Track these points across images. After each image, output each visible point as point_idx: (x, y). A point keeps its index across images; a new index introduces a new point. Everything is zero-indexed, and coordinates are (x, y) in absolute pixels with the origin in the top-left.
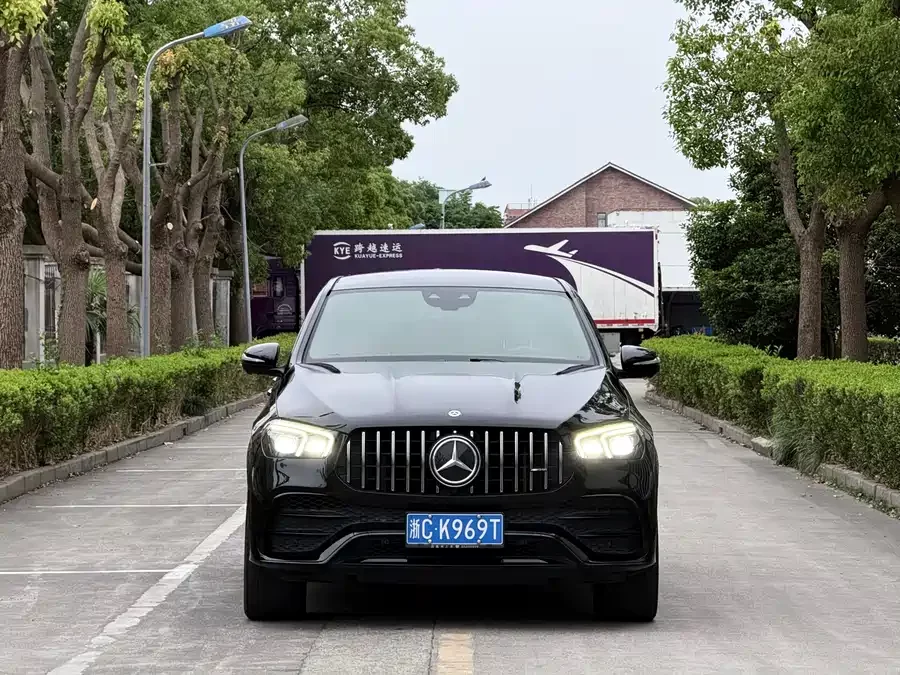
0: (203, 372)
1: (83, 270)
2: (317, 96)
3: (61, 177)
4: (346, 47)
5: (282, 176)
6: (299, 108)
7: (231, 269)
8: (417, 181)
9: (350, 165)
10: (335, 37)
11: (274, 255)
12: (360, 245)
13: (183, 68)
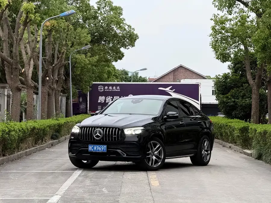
0: (58, 125)
1: (19, 91)
2: (94, 40)
3: (12, 60)
4: (103, 24)
5: (83, 64)
6: (89, 43)
7: (66, 94)
8: (122, 69)
9: (104, 62)
10: (100, 21)
11: (80, 90)
12: (107, 87)
13: (53, 28)
